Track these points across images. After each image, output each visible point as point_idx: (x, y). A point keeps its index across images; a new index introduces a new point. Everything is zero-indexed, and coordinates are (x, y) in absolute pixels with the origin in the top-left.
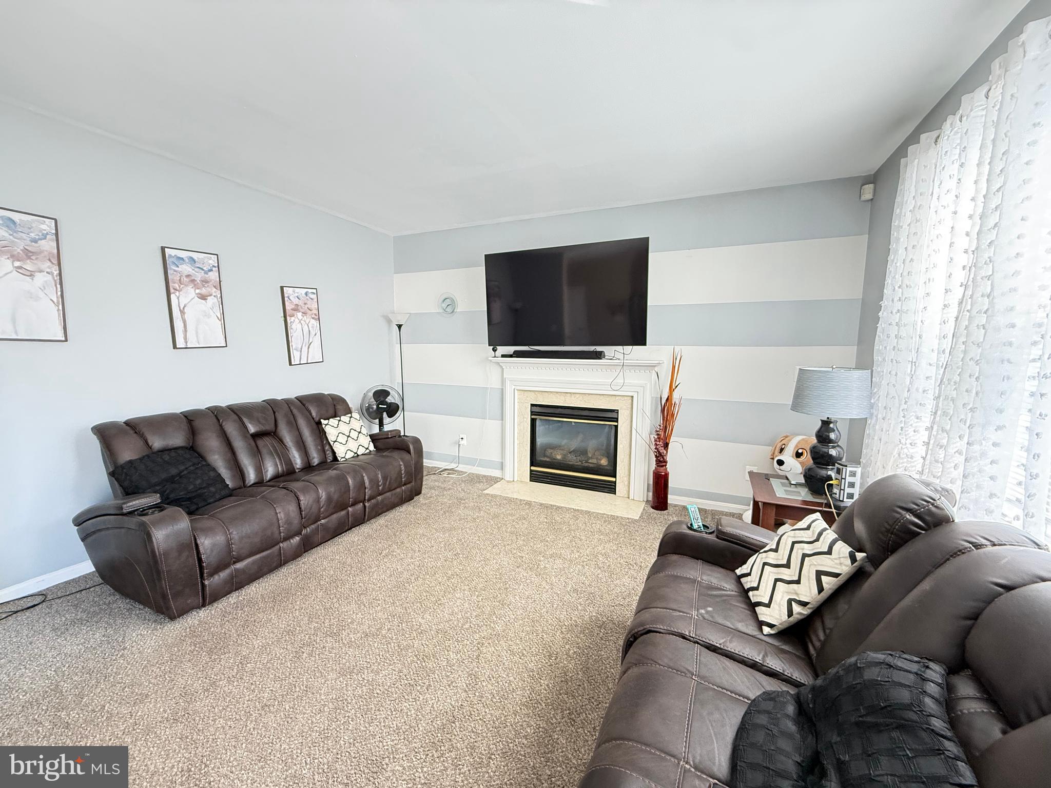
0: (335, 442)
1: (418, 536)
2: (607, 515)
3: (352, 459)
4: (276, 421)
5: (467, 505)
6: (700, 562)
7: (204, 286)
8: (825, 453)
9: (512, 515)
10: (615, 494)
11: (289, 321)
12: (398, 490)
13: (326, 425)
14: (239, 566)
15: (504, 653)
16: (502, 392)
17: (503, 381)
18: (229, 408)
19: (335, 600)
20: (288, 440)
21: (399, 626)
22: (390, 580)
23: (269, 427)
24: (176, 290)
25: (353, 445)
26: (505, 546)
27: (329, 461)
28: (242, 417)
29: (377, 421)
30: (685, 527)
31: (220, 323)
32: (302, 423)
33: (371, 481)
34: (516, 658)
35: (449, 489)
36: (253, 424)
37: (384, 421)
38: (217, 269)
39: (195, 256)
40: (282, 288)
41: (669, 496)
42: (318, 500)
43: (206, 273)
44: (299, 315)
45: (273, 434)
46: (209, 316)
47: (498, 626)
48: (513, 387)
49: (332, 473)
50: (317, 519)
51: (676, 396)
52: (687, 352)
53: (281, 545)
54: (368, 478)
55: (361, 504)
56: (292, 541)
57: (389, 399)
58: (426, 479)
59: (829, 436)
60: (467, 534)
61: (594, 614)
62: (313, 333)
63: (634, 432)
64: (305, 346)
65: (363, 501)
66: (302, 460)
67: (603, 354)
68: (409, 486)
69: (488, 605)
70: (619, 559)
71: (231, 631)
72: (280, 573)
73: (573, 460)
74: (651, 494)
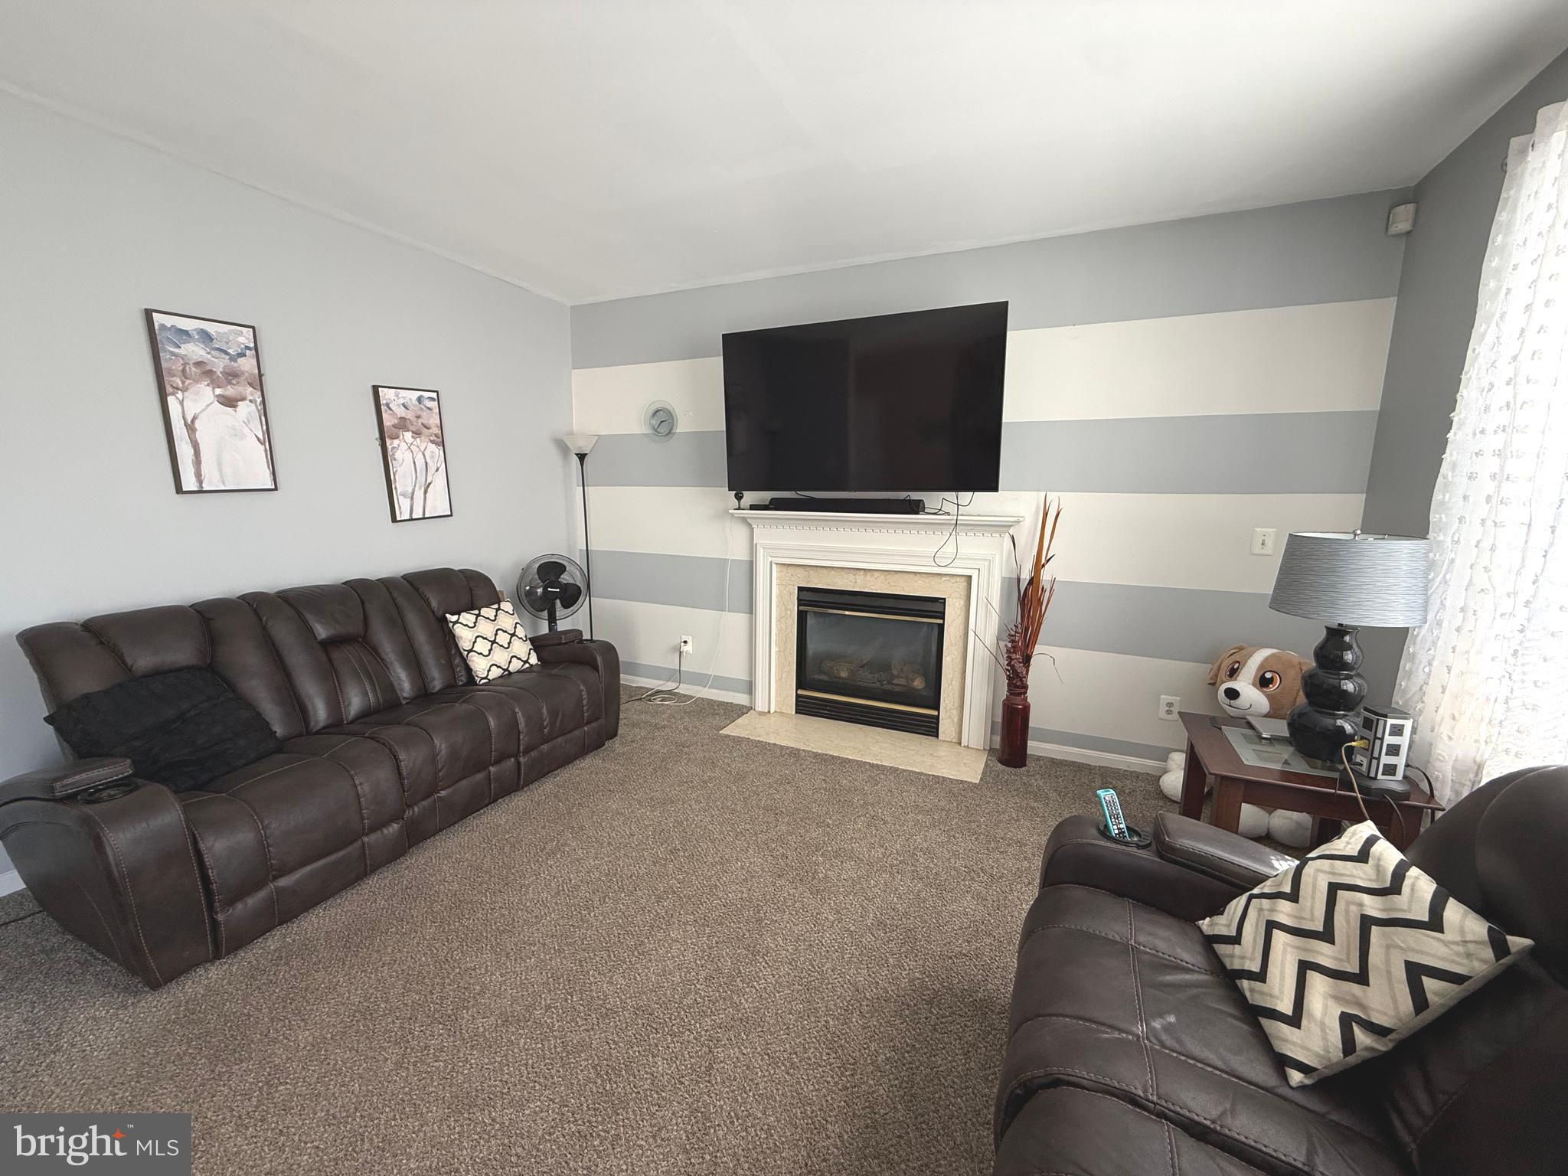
0: (471, 651)
1: (609, 816)
2: (925, 775)
3: (501, 680)
4: (366, 618)
5: (692, 756)
6: (1127, 903)
7: (230, 383)
8: (1334, 687)
9: (766, 775)
10: (937, 736)
11: (389, 448)
12: (577, 733)
13: (457, 622)
14: (282, 882)
15: (757, 1062)
16: (751, 566)
17: (752, 548)
18: (279, 597)
19: (456, 944)
20: (389, 650)
21: (566, 1000)
22: (556, 903)
23: (353, 627)
24: (178, 389)
25: (500, 657)
26: (756, 834)
27: (461, 683)
28: (304, 612)
29: (545, 614)
30: (1094, 831)
31: (262, 448)
32: (413, 620)
33: (528, 719)
34: (779, 1073)
35: (664, 727)
36: (321, 623)
37: (558, 614)
38: (253, 352)
39: (212, 328)
40: (375, 389)
41: (1030, 743)
42: (433, 757)
43: (233, 359)
44: (408, 435)
45: (362, 640)
46: (243, 437)
47: (746, 1001)
48: (770, 559)
49: (461, 708)
50: (432, 790)
51: (1046, 575)
52: (1070, 503)
53: (366, 839)
54: (523, 715)
55: (513, 760)
56: (385, 831)
57: (565, 578)
58: (627, 709)
59: (1342, 657)
60: (692, 810)
61: (917, 975)
62: (432, 467)
63: (971, 634)
64: (420, 488)
65: (516, 756)
66: (413, 683)
67: (921, 505)
68: (594, 725)
69: (728, 954)
70: (953, 861)
71: (260, 1011)
72: (364, 886)
73: (867, 679)
74: (998, 739)
